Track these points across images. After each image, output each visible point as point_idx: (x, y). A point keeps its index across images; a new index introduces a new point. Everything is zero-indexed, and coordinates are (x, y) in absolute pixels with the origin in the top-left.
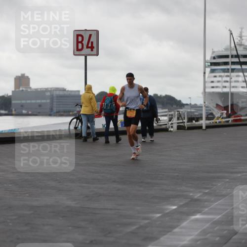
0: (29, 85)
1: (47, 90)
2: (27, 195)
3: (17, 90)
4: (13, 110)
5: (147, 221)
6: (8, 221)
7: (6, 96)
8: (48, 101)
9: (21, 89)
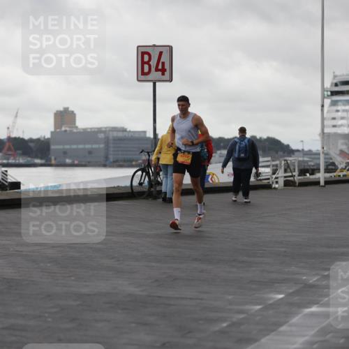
0: (75, 124)
1: (100, 131)
2: (73, 278)
3: (58, 130)
4: (53, 158)
5: (242, 316)
6: (47, 315)
7: (42, 139)
8: (102, 146)
9: (63, 129)
